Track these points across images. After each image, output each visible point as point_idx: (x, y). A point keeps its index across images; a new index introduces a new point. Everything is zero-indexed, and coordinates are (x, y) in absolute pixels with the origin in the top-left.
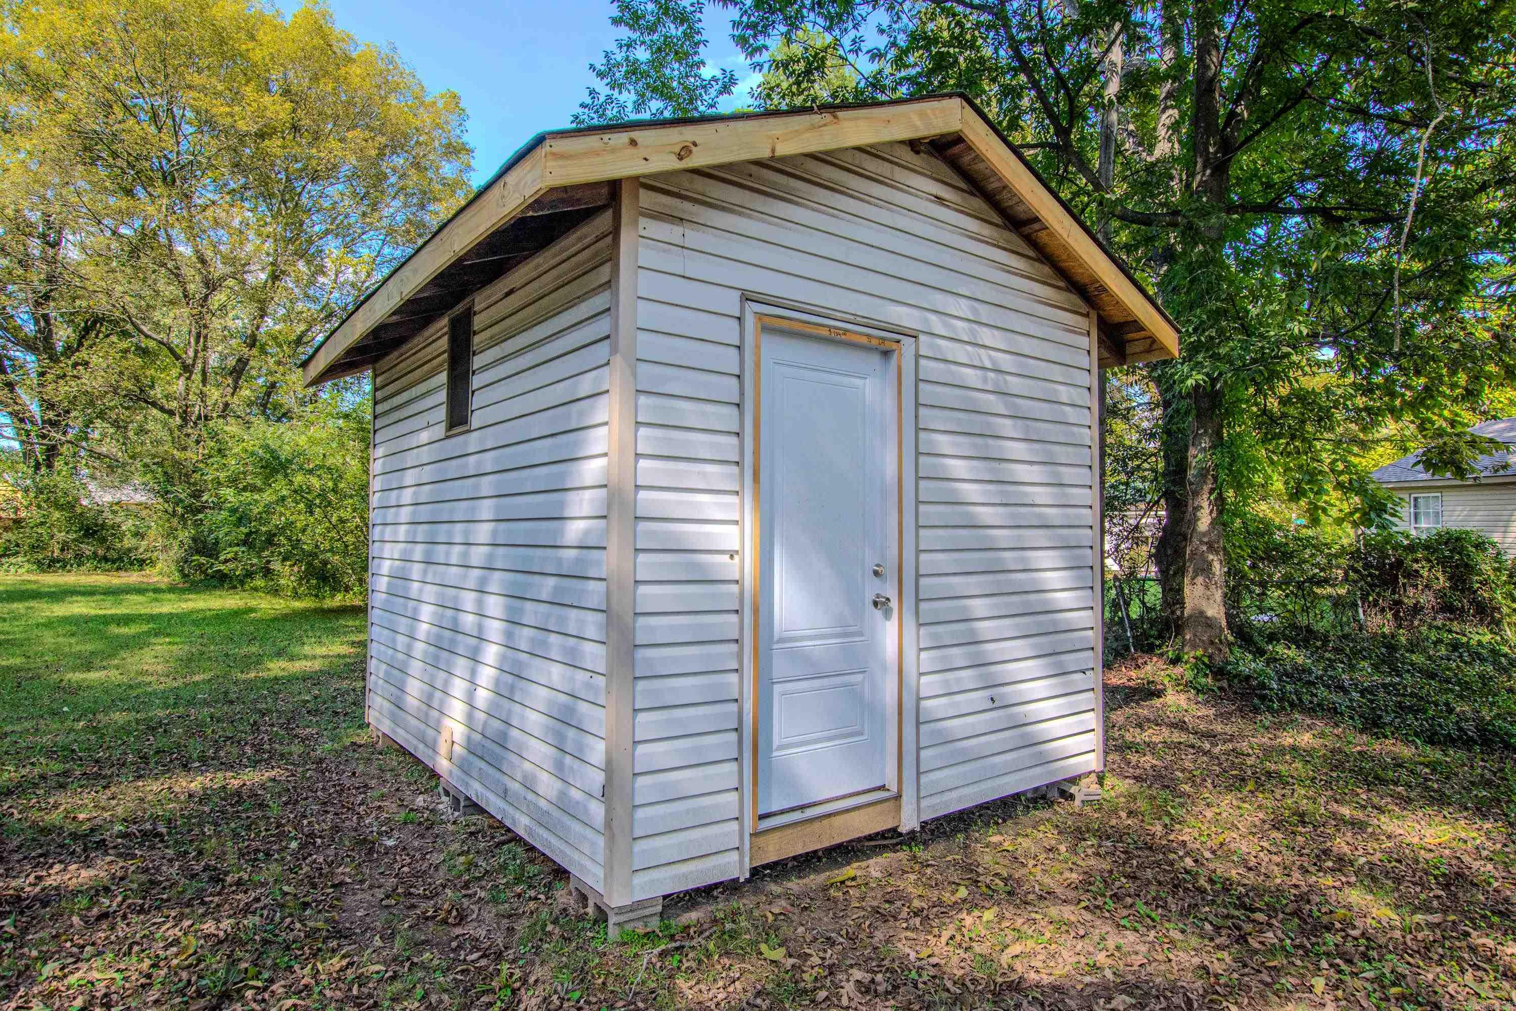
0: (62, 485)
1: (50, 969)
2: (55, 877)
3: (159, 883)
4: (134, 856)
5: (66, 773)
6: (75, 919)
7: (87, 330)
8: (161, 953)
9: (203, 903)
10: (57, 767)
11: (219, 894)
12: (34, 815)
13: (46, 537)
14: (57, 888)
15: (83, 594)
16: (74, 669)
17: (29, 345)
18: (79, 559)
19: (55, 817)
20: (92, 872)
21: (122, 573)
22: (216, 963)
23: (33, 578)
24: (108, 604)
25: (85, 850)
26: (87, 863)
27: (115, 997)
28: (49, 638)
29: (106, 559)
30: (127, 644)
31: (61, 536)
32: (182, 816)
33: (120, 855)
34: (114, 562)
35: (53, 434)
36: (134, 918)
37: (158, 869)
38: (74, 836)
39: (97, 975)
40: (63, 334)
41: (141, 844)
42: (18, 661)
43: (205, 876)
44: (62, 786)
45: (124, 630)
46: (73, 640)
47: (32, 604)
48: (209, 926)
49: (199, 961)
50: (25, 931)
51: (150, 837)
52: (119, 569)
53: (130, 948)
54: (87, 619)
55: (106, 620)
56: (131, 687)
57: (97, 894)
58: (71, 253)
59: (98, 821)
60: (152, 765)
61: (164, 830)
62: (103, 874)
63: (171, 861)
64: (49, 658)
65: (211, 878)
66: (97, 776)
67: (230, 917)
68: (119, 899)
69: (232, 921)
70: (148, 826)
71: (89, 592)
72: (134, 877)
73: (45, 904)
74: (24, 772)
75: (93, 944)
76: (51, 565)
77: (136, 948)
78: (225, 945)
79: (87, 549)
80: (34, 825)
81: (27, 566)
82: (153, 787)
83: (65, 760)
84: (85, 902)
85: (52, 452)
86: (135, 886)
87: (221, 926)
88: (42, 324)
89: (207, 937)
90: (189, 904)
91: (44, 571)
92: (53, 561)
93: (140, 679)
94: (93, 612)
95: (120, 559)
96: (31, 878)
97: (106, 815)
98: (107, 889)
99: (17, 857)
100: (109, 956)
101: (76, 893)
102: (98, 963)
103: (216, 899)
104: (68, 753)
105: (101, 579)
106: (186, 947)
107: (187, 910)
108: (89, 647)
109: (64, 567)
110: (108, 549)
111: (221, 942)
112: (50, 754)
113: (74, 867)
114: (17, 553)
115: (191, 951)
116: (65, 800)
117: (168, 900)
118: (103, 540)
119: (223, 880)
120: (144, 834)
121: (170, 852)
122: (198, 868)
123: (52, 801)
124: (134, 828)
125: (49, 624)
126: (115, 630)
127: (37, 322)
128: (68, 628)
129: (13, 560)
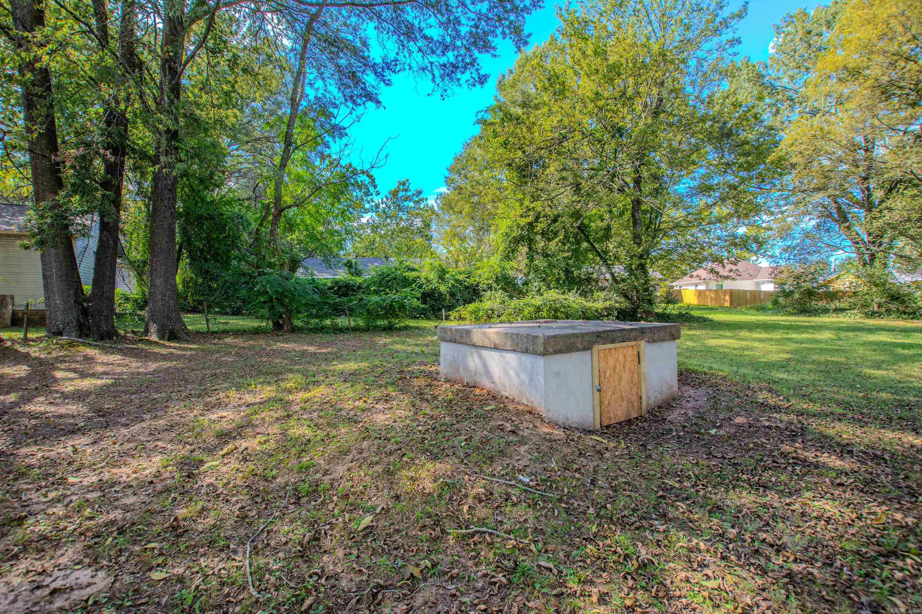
0: (877, 274)
1: (808, 494)
2: (824, 458)
3: (876, 482)
4: (867, 464)
5: (844, 415)
6: (827, 480)
7: (890, 190)
8: (865, 515)
9: (899, 503)
10: (839, 410)
11: (911, 503)
12: (822, 429)
13: (869, 301)
14: (824, 463)
15: (888, 330)
16: (871, 367)
17: (861, 205)
18: (889, 312)
19: (831, 432)
20: (841, 463)
21: (915, 321)
22: (896, 535)
23: (863, 321)
24: (900, 337)
25: (841, 452)
26: (841, 457)
27: (833, 521)
28: (861, 351)
29: (905, 313)
30: (905, 359)
31: (877, 300)
32: (903, 455)
33: (858, 461)
34: (909, 314)
35: (872, 248)
36: (856, 492)
37: (878, 475)
38: (838, 444)
39: (828, 507)
40: (878, 194)
41: (872, 460)
42: (842, 359)
43: (906, 490)
44: (840, 420)
45: (906, 352)
46: (874, 353)
47: (858, 333)
48: (898, 516)
49: (884, 529)
50: (805, 475)
51: (877, 458)
52: (912, 319)
53: (849, 504)
54: (885, 344)
55: (896, 345)
56: (900, 382)
57: (841, 473)
58: (880, 152)
59: (853, 441)
60: (893, 424)
61: (888, 458)
62: (847, 466)
63: (887, 474)
64: (859, 360)
65: (909, 493)
66: (859, 421)
67: (914, 518)
68: (851, 480)
69: (915, 520)
70: (879, 453)
71: (891, 330)
72: (863, 473)
73: (816, 467)
74: (823, 408)
75: (832, 494)
76: (873, 315)
77: (852, 506)
78: (905, 530)
79: (893, 306)
80: (820, 432)
81: (859, 315)
82: (889, 435)
83: (845, 409)
84: (834, 475)
85: (873, 257)
86: (861, 478)
87: (906, 519)
88: (866, 192)
89: (895, 521)
90: (890, 500)
91: (868, 318)
92: (874, 313)
93: (907, 379)
94: (889, 340)
95: (914, 313)
96: (813, 455)
97: (857, 440)
98: (847, 474)
99: (810, 443)
100: (837, 503)
101: (831, 469)
102: (830, 503)
103: (909, 505)
104: (847, 406)
105: (900, 323)
106: (880, 519)
107: (888, 503)
108: (883, 358)
109: (879, 316)
110: (907, 307)
111: (902, 527)
112: (839, 404)
113: (833, 457)
114: (854, 309)
115: (882, 522)
116: (839, 426)
117: (879, 492)
118: (903, 302)
119: (917, 497)
120: (876, 456)
121: (888, 470)
122: (903, 485)
123: (832, 425)
124: (870, 451)
125: (864, 344)
126: (900, 351)
127: (863, 192)
128: (873, 347)
129: (852, 312)
